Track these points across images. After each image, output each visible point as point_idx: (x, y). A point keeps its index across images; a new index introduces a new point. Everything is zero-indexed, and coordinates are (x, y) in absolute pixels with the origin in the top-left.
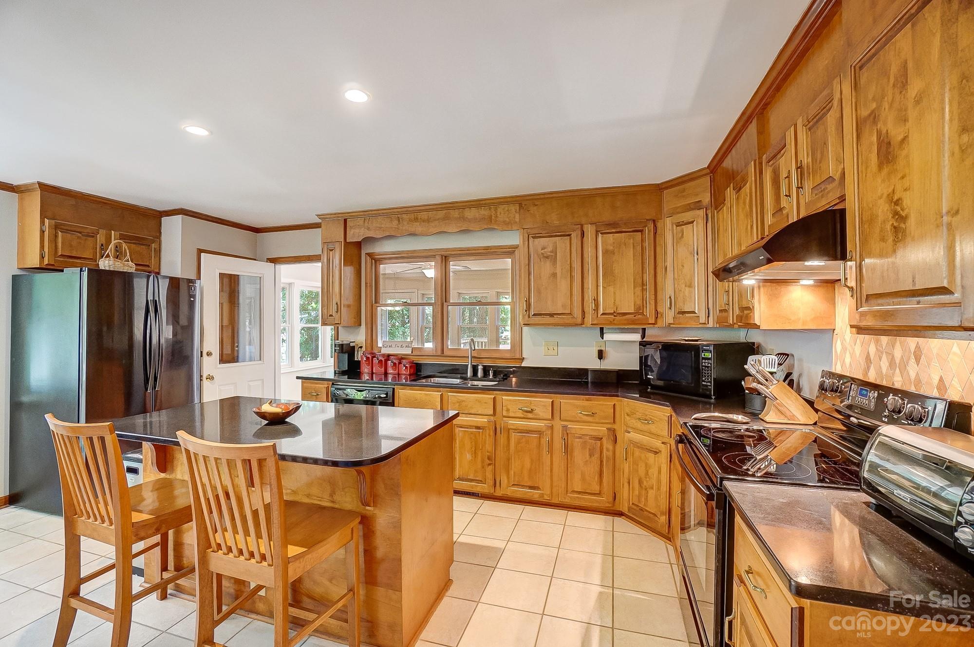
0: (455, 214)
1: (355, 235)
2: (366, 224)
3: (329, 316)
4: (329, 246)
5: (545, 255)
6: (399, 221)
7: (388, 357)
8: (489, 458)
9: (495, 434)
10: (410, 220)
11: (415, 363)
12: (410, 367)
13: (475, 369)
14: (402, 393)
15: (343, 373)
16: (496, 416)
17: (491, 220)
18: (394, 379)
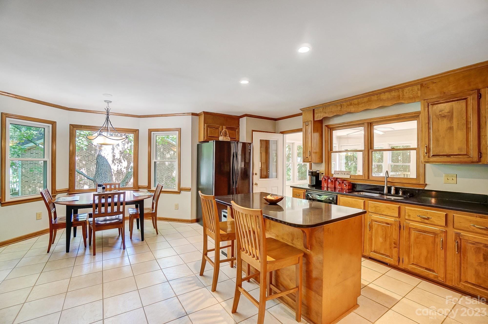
0: (375, 98)
1: (319, 117)
2: (324, 111)
3: (306, 158)
4: (306, 123)
5: (443, 115)
6: (341, 106)
7: (336, 179)
8: (395, 243)
9: (400, 229)
10: (348, 105)
11: (351, 183)
12: (349, 185)
13: (389, 189)
14: (341, 198)
15: (312, 186)
16: (401, 219)
17: (399, 98)
18: (339, 191)
